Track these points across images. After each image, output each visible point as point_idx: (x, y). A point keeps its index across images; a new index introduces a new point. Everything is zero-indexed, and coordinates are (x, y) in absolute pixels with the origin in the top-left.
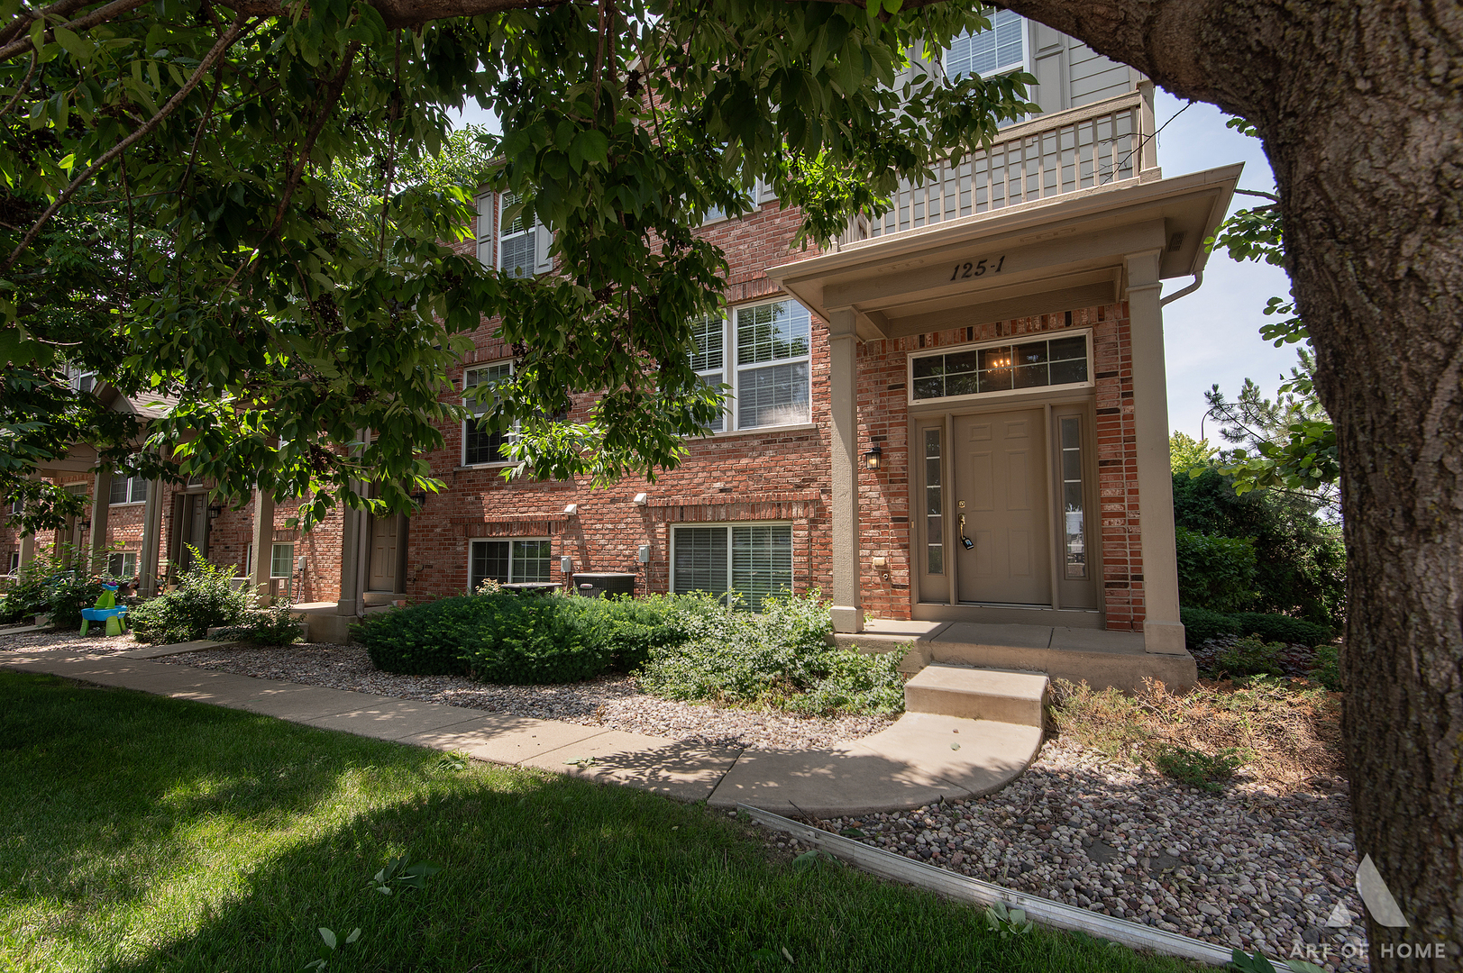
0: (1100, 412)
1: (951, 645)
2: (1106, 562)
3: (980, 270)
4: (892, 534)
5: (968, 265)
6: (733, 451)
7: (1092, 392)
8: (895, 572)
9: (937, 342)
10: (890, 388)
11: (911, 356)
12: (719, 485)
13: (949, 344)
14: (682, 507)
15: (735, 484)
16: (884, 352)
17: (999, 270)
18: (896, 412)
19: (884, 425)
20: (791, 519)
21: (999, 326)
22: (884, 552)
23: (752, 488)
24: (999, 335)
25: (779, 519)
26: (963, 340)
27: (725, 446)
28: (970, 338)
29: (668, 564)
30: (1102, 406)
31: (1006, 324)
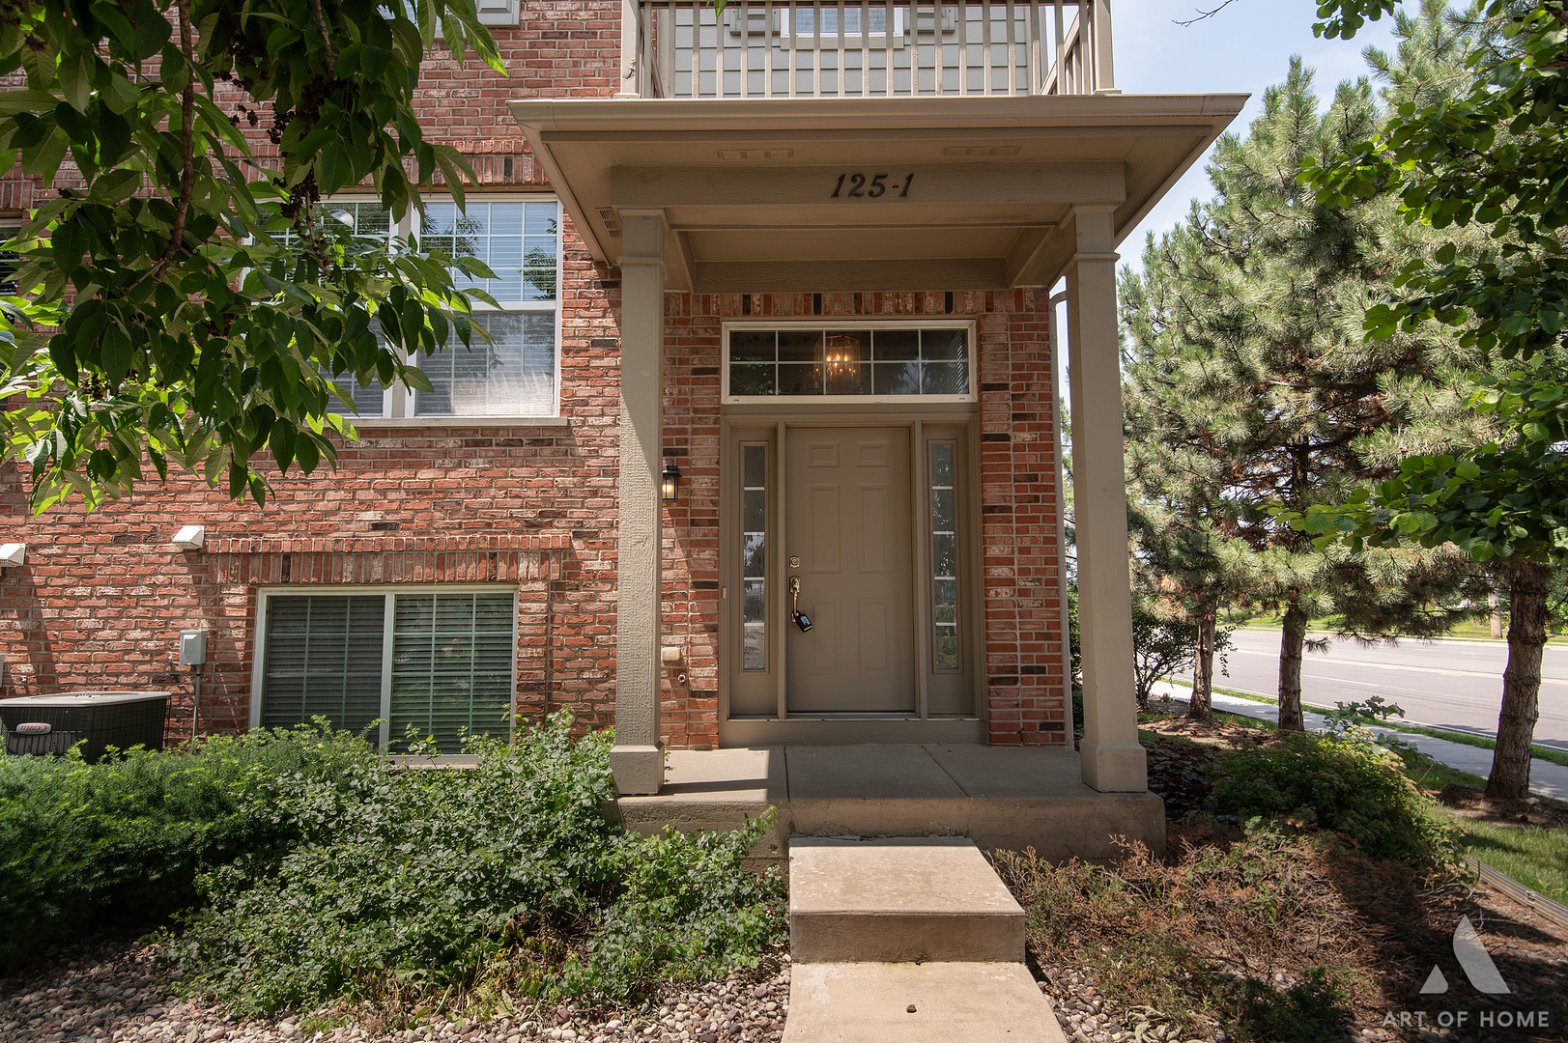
0: (987, 437)
1: (823, 803)
2: (990, 648)
3: (876, 190)
4: (692, 608)
5: (858, 178)
6: (404, 455)
7: (977, 409)
8: (696, 671)
9: (768, 308)
10: (696, 372)
11: (728, 327)
12: (370, 516)
13: (787, 315)
14: (287, 556)
15: (405, 515)
16: (686, 312)
17: (904, 194)
18: (704, 411)
19: (684, 431)
20: (515, 582)
21: (858, 298)
22: (678, 639)
23: (440, 524)
24: (858, 312)
25: (492, 580)
26: (807, 312)
27: (386, 443)
28: (817, 311)
29: (248, 667)
30: (989, 429)
31: (868, 297)
